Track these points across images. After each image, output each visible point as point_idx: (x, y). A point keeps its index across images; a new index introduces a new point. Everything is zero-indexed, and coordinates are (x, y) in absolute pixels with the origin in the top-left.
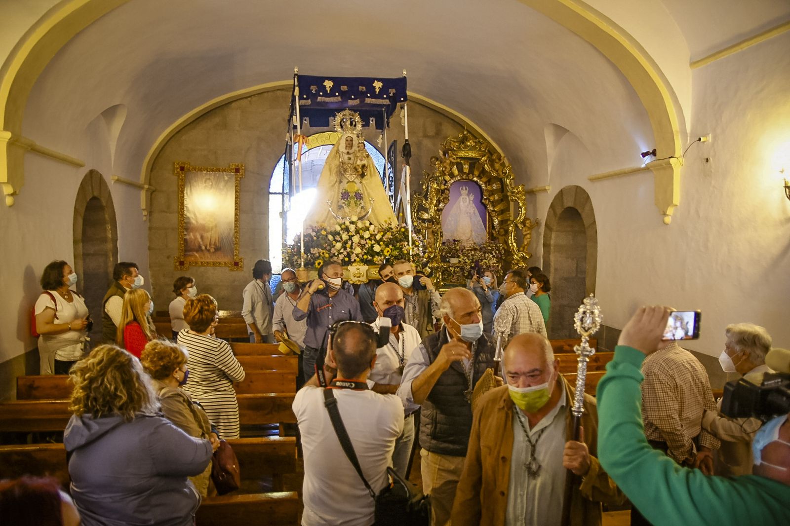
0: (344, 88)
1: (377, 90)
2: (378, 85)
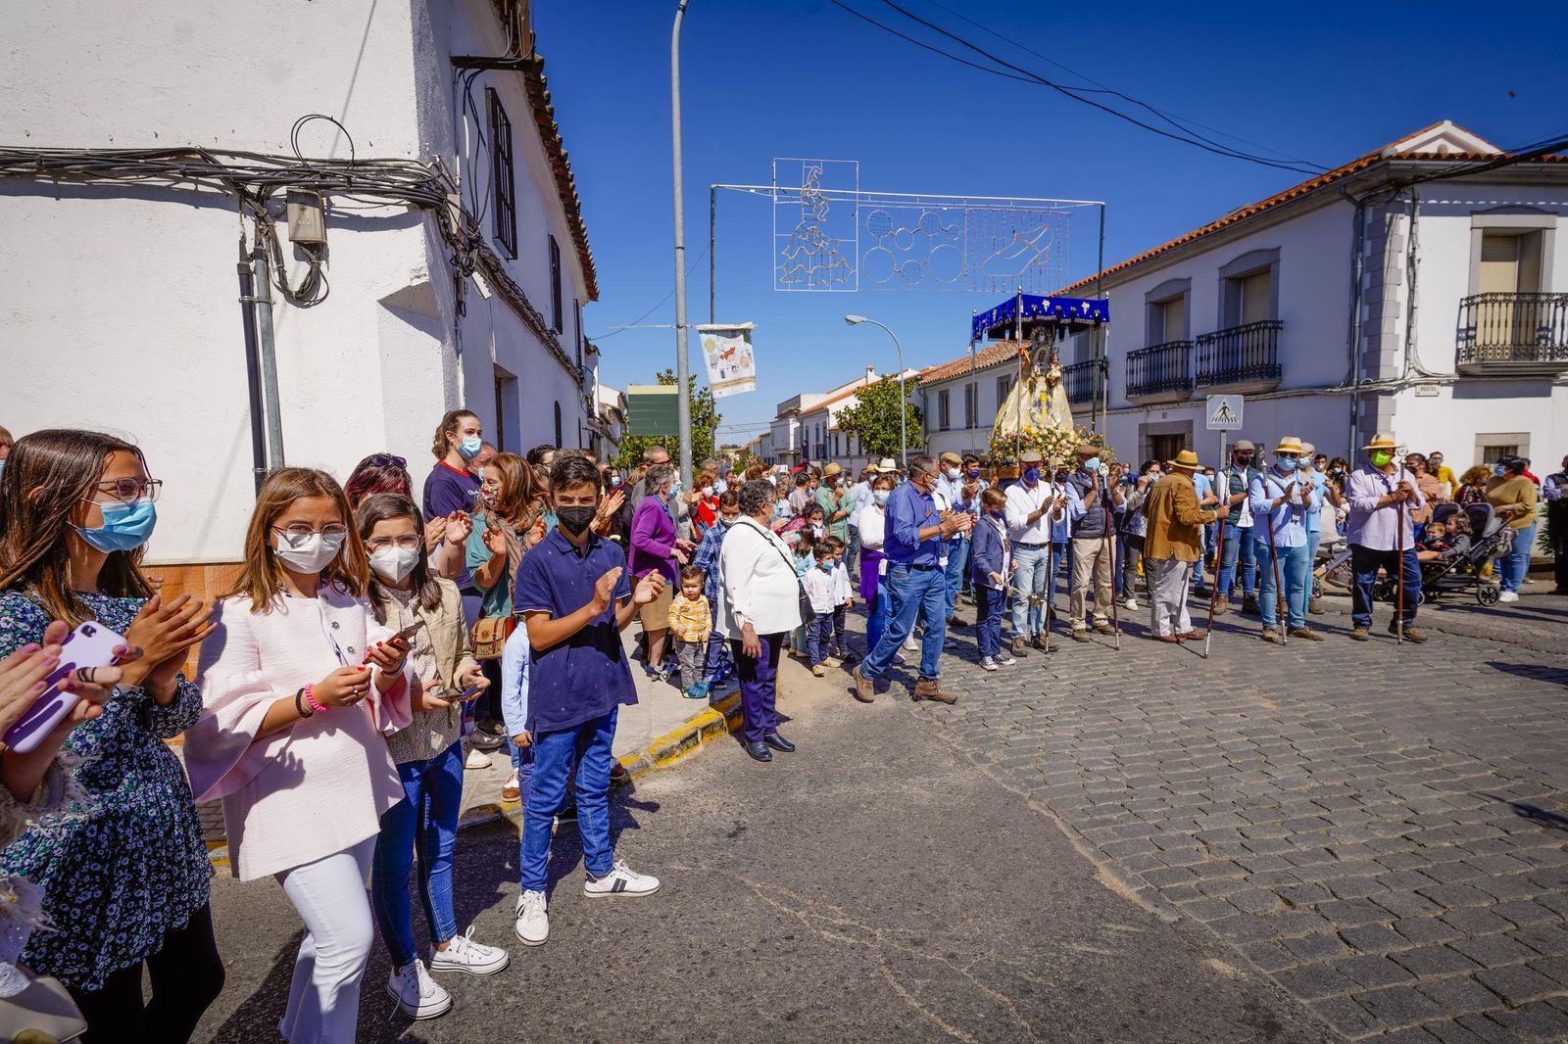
1: (1085, 311)
2: (1086, 306)
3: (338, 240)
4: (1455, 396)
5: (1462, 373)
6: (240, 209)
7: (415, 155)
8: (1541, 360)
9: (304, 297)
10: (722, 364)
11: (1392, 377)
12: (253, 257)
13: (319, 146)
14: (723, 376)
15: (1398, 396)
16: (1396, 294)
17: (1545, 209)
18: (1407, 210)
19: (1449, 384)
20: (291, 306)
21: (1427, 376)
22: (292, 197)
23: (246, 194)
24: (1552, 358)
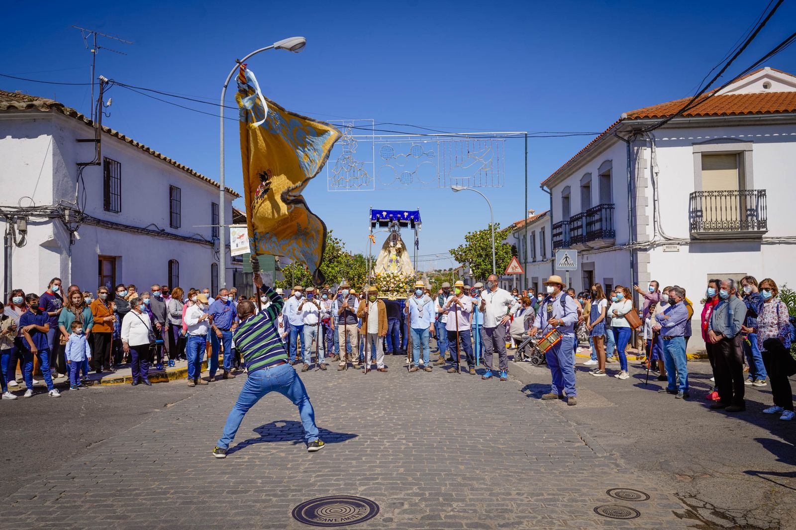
0: (391, 215)
1: (406, 217)
2: (406, 214)
3: (30, 228)
4: (691, 251)
5: (693, 238)
6: (6, 221)
7: (51, 204)
8: (750, 230)
9: (20, 245)
10: (238, 241)
11: (646, 240)
12: (8, 234)
13: (26, 204)
14: (237, 246)
15: (651, 252)
16: (645, 193)
17: (744, 139)
18: (648, 144)
19: (686, 244)
20: (17, 247)
21: (670, 240)
22: (18, 218)
23: (7, 218)
24: (759, 228)
